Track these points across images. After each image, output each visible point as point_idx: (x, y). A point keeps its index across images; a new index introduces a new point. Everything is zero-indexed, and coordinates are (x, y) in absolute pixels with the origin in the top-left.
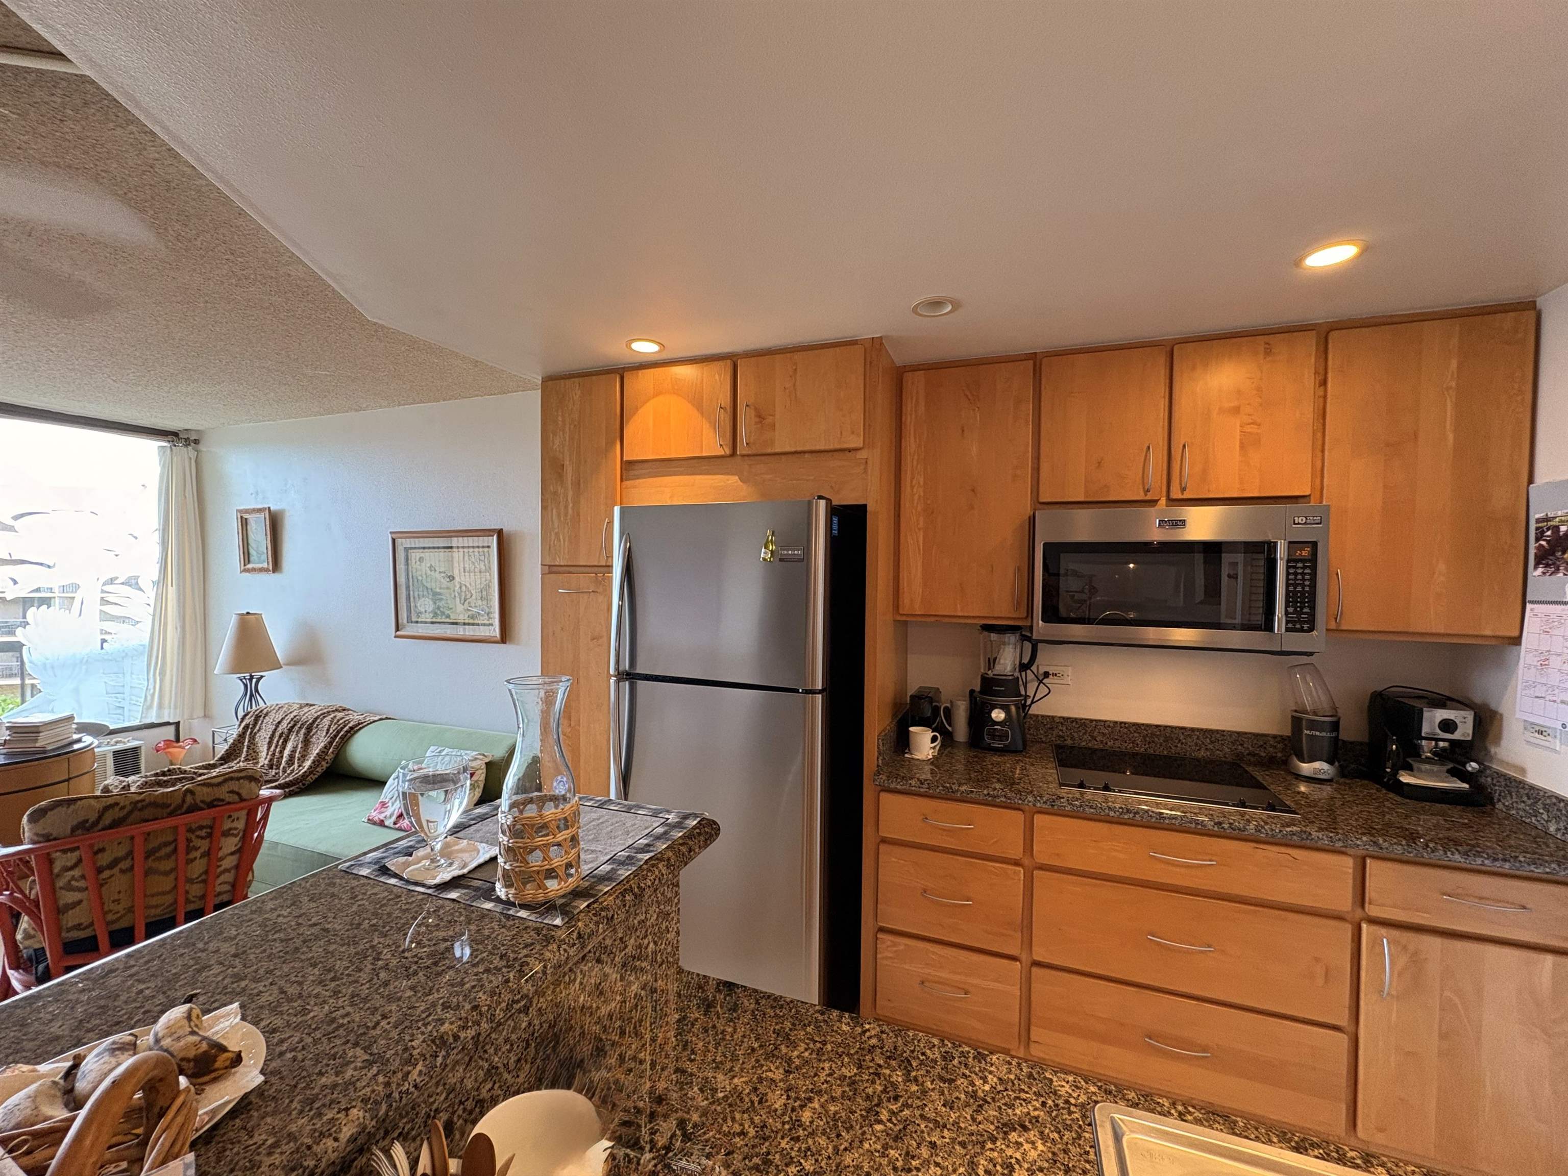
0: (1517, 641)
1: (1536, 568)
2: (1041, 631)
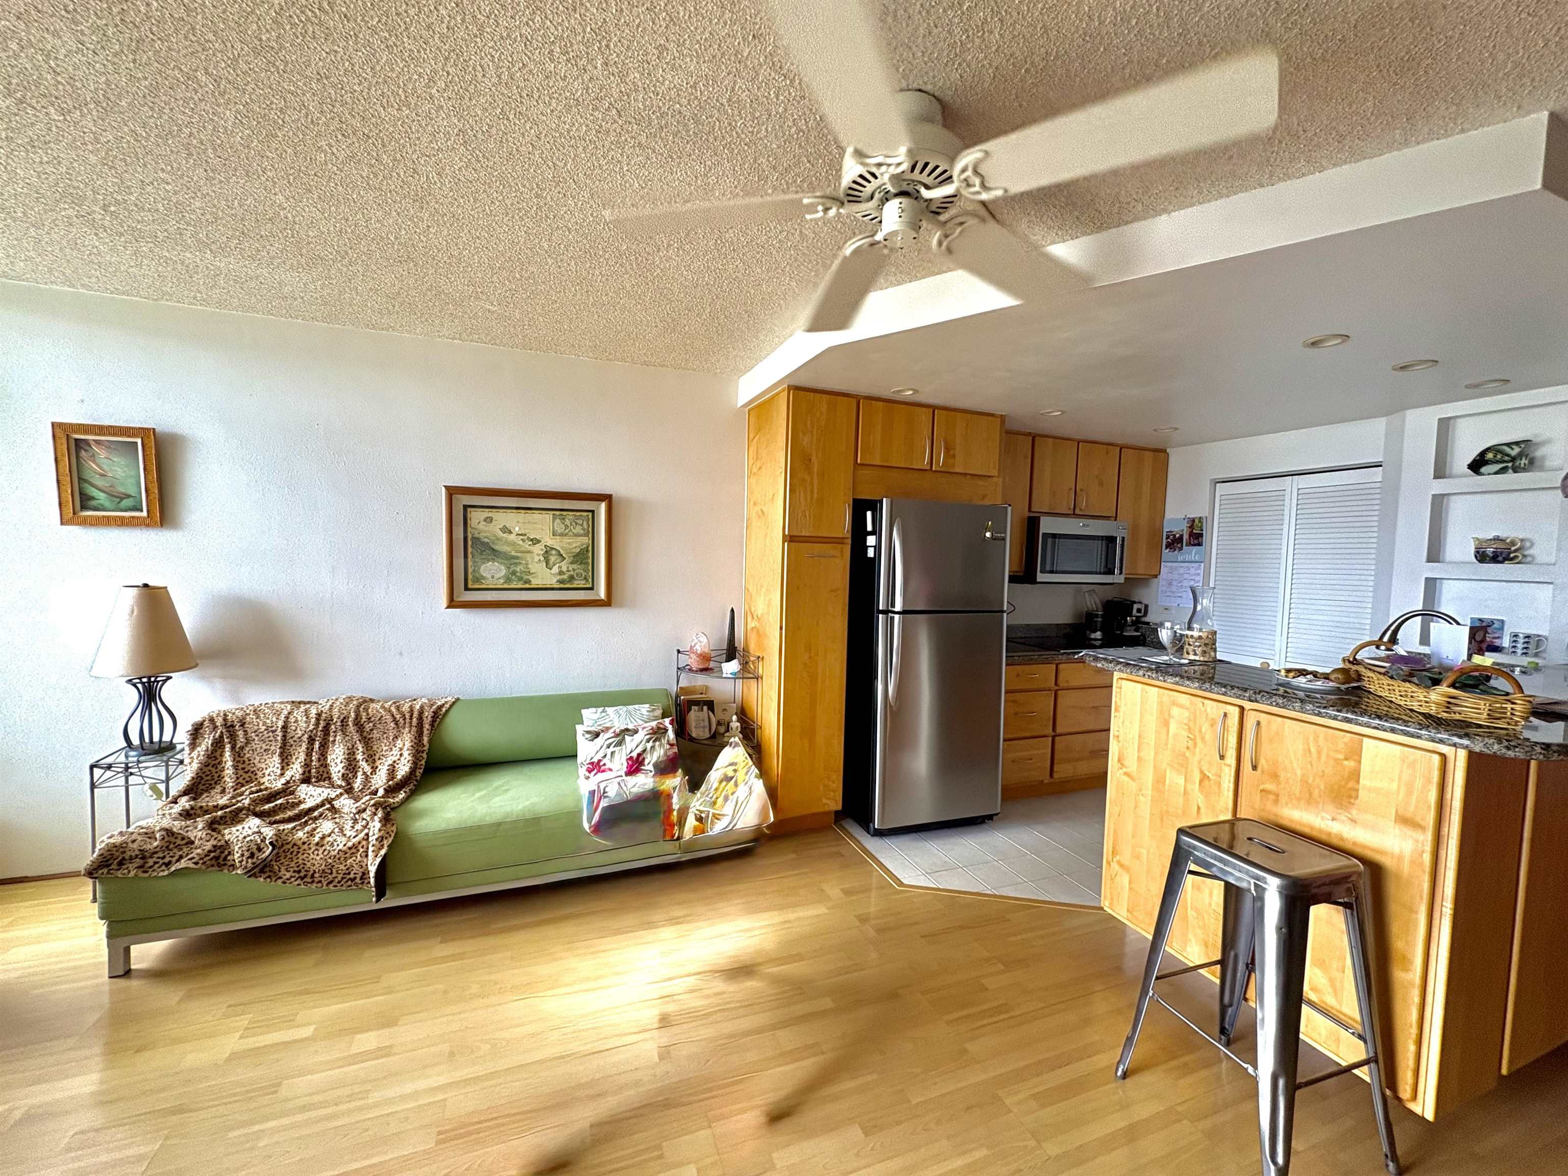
0: (1156, 576)
1: (1166, 549)
2: (1041, 577)
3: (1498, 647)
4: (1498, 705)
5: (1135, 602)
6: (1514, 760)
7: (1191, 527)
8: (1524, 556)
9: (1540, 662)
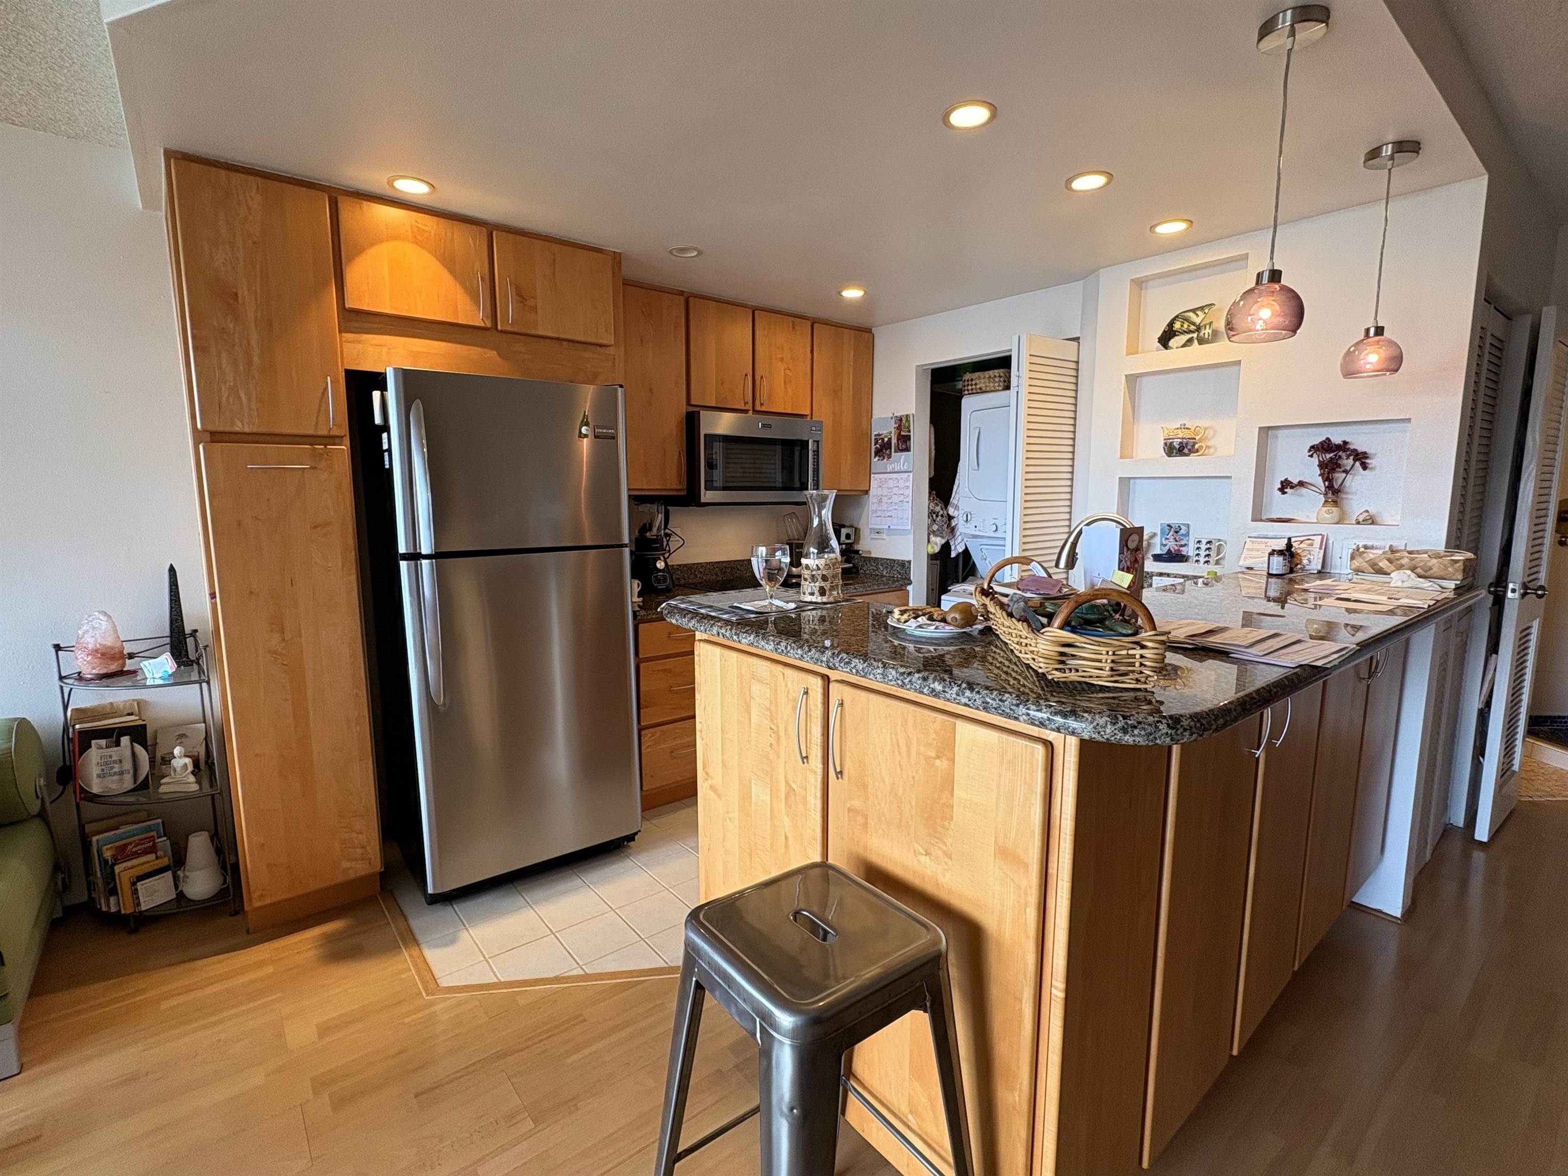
0: (867, 492)
1: (875, 457)
2: (707, 496)
3: (1183, 556)
4: (1124, 652)
5: (844, 526)
6: (1135, 747)
7: (899, 428)
8: (1208, 447)
9: (1218, 570)
